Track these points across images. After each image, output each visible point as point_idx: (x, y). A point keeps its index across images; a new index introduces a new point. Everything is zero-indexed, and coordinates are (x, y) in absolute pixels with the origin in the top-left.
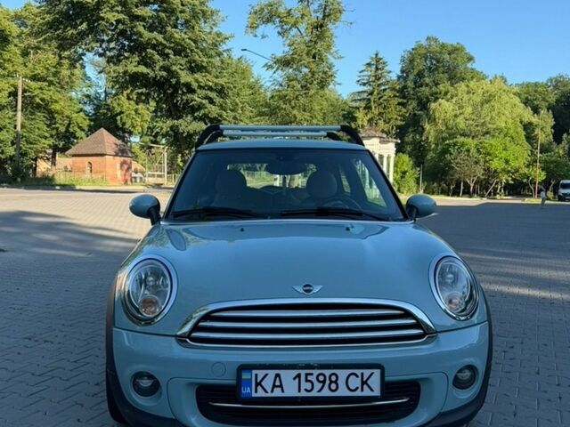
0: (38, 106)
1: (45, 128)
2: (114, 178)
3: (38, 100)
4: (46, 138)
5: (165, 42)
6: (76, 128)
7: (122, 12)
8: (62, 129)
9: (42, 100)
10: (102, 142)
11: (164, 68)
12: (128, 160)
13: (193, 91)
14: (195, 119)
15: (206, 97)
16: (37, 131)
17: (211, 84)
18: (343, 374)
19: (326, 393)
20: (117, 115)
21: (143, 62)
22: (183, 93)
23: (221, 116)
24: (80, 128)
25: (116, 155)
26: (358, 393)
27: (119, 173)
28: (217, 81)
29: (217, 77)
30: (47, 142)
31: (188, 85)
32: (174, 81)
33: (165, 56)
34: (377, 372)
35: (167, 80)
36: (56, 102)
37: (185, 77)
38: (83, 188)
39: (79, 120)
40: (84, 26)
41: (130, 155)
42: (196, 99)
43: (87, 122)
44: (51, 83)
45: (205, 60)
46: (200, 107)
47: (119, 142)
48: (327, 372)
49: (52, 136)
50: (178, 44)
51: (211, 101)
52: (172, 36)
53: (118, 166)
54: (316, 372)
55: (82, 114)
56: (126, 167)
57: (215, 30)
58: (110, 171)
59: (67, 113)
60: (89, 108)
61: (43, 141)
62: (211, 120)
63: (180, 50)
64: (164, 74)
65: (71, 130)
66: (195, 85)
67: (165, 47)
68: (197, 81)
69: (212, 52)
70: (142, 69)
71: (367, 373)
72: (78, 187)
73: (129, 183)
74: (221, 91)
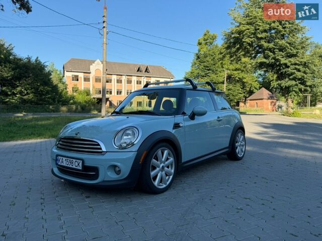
0: (238, 81)
1: (241, 89)
2: (267, 109)
3: (237, 78)
4: (241, 93)
5: (274, 47)
6: (254, 89)
7: (253, 37)
8: (248, 89)
9: (239, 78)
10: (262, 94)
11: (274, 58)
12: (275, 101)
13: (288, 67)
14: (290, 79)
15: (296, 69)
16: (237, 91)
17: (298, 62)
18: (74, 160)
19: (71, 166)
20: (271, 81)
21: (265, 57)
22: (284, 68)
23: (304, 77)
24: (256, 88)
25: (269, 99)
26: (77, 168)
27: (270, 107)
28: (302, 60)
29: (302, 58)
30: (241, 95)
31: (285, 64)
32: (278, 63)
33: (274, 53)
34: (81, 161)
35: (275, 63)
36: (245, 78)
37: (283, 61)
38: (250, 113)
39: (255, 85)
40: (238, 46)
41: (275, 98)
42: (290, 70)
43: (259, 85)
44: (242, 71)
45: (295, 51)
46: (292, 74)
47: (270, 93)
48: (71, 160)
49: (244, 93)
50: (281, 46)
51: (299, 70)
52: (277, 43)
53: (270, 104)
54: (69, 159)
55: (256, 82)
56: (273, 104)
57: (304, 35)
58: (265, 106)
59: (250, 82)
60: (260, 79)
61: (240, 95)
62: (299, 79)
63: (281, 49)
64: (273, 61)
65: (252, 89)
66: (289, 64)
67: (275, 49)
68: (290, 62)
69: (300, 47)
70: (264, 60)
71: (79, 161)
72: (247, 113)
73: (275, 111)
74: (305, 65)
